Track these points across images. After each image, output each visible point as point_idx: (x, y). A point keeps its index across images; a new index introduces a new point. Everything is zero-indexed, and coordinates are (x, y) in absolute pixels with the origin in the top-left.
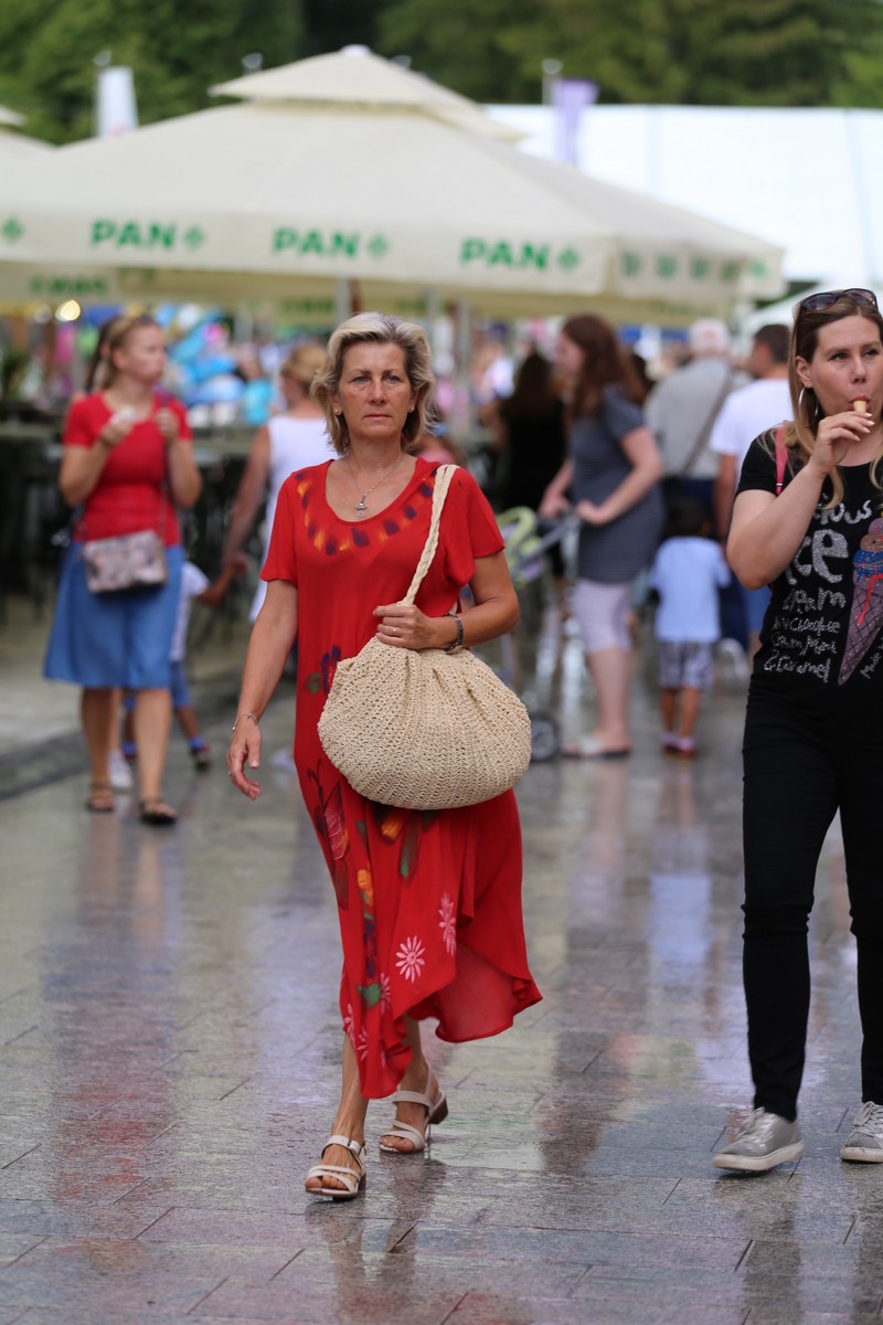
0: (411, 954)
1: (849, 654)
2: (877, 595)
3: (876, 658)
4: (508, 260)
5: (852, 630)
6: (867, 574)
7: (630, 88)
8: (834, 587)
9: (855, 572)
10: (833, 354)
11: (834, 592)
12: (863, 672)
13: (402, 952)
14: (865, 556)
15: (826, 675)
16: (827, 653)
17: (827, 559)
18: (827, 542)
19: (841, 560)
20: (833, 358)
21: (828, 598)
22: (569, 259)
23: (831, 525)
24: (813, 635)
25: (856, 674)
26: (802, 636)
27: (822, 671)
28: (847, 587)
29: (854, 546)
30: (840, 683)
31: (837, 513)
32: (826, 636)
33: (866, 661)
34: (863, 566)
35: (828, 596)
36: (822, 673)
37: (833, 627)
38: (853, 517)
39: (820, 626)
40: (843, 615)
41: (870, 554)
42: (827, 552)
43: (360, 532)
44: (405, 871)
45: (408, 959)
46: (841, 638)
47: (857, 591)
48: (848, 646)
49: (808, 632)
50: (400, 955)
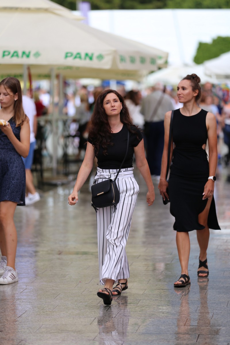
4: (80, 58)
7: (102, 5)
22: (100, 57)
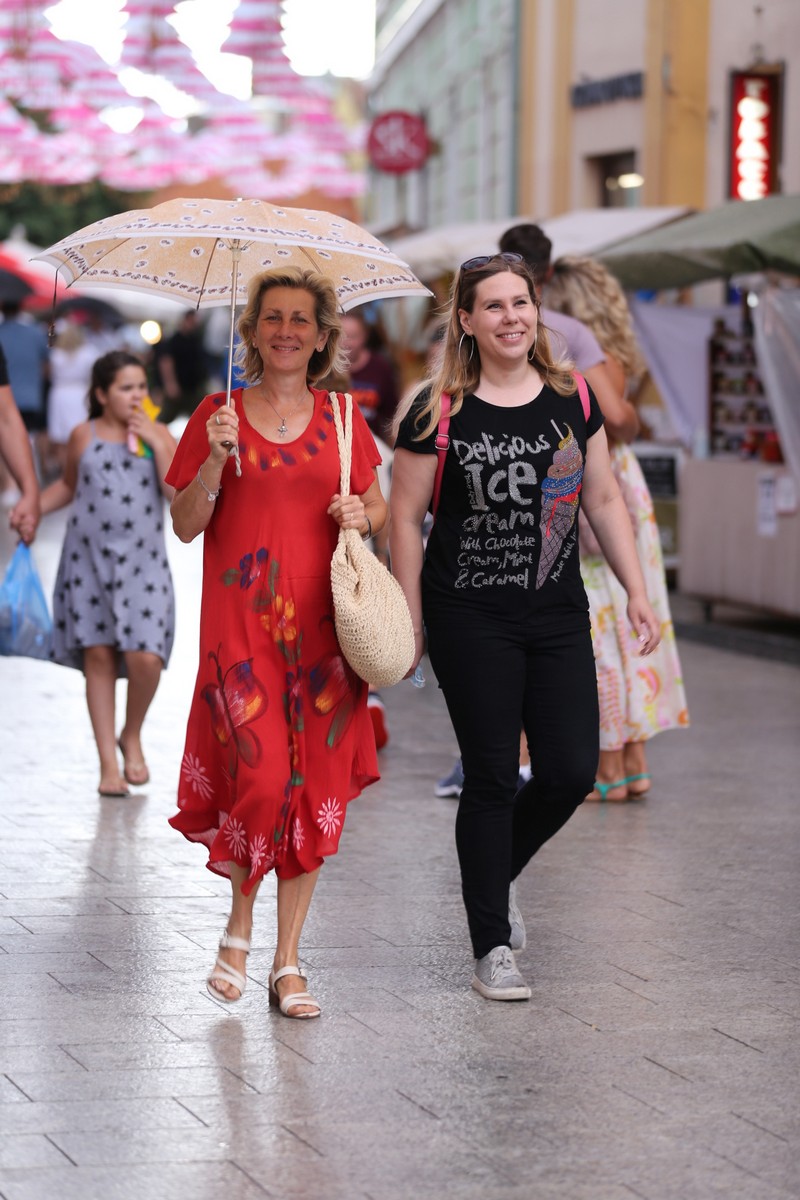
0: (330, 813)
1: (542, 563)
2: (559, 514)
3: (561, 565)
5: (544, 543)
6: (552, 497)
8: (525, 509)
9: (543, 496)
10: (489, 304)
11: (524, 513)
12: (552, 577)
13: (323, 810)
14: (551, 483)
15: (526, 582)
16: (524, 565)
17: (519, 486)
18: (520, 472)
19: (531, 486)
20: (490, 307)
21: (519, 518)
23: (519, 458)
24: (512, 550)
25: (549, 580)
26: (500, 554)
27: (522, 579)
28: (536, 509)
29: (541, 474)
30: (537, 587)
31: (519, 447)
32: (524, 550)
33: (555, 568)
34: (550, 491)
35: (519, 516)
36: (522, 582)
37: (529, 541)
38: (534, 447)
39: (516, 541)
40: (535, 532)
41: (555, 481)
42: (520, 480)
43: (286, 451)
44: (331, 741)
45: (328, 817)
46: (536, 550)
47: (544, 512)
48: (542, 557)
49: (506, 548)
50: (321, 813)
